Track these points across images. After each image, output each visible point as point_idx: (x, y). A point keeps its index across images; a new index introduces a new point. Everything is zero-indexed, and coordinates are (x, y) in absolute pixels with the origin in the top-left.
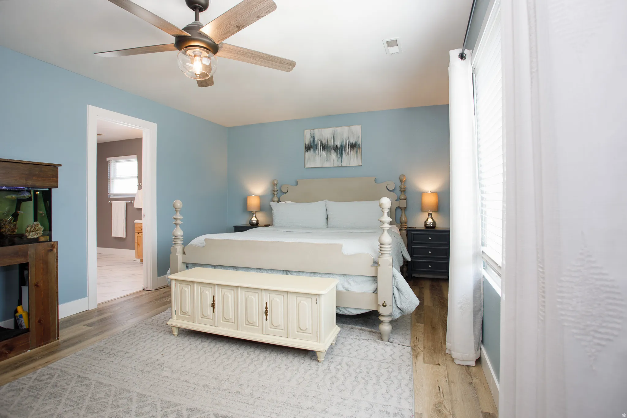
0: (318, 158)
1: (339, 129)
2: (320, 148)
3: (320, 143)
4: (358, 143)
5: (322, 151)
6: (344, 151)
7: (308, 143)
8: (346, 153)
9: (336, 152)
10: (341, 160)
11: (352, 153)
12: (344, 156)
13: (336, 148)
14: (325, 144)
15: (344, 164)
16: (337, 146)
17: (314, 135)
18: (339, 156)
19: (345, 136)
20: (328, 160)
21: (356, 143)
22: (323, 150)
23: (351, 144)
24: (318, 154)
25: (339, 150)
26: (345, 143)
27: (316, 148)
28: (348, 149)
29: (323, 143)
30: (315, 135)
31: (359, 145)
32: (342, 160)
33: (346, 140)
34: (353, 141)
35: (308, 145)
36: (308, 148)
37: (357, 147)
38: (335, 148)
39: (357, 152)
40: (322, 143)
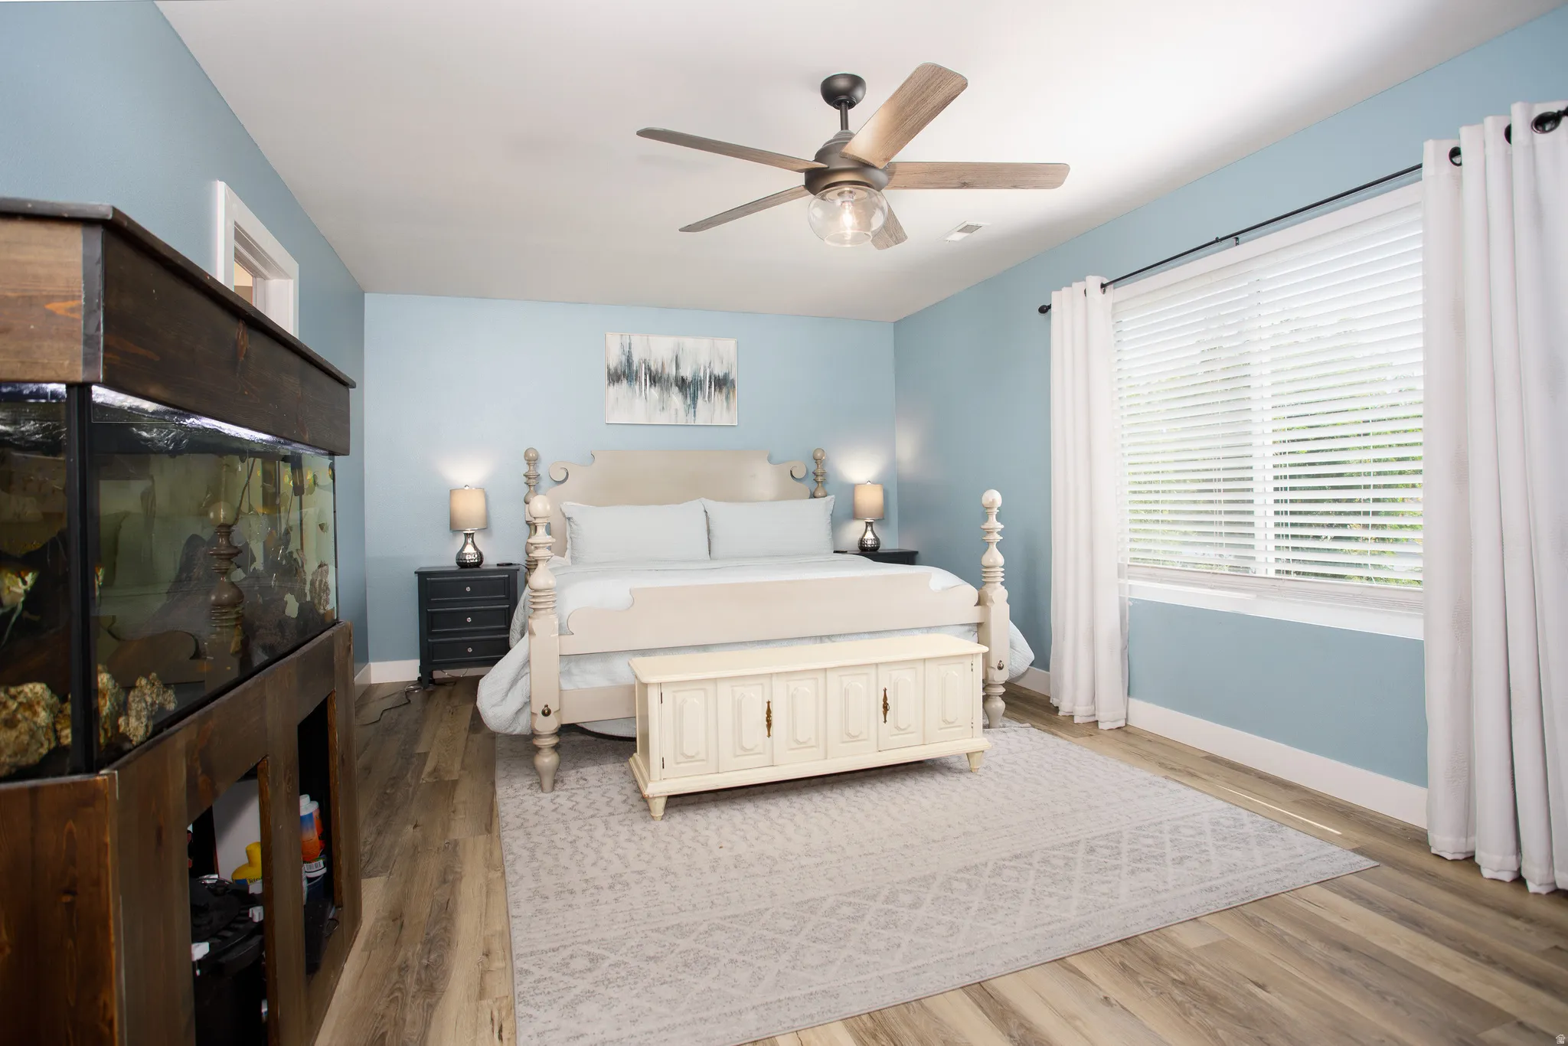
0: (639, 403)
1: (689, 343)
2: (646, 380)
3: (645, 368)
4: (731, 378)
5: (650, 386)
6: (699, 392)
7: (615, 365)
8: (704, 397)
9: (682, 392)
10: (693, 410)
11: (718, 398)
12: (700, 401)
13: (682, 384)
14: (657, 372)
15: (699, 422)
16: (683, 380)
17: (630, 348)
18: (689, 401)
19: (703, 360)
20: (663, 408)
21: (726, 376)
22: (653, 386)
23: (715, 378)
24: (641, 394)
25: (687, 387)
26: (702, 374)
27: (636, 380)
28: (710, 387)
29: (653, 368)
30: (632, 347)
31: (733, 382)
32: (695, 412)
33: (705, 367)
34: (719, 371)
35: (616, 370)
36: (615, 377)
37: (728, 385)
38: (680, 383)
39: (727, 398)
40: (649, 369)
